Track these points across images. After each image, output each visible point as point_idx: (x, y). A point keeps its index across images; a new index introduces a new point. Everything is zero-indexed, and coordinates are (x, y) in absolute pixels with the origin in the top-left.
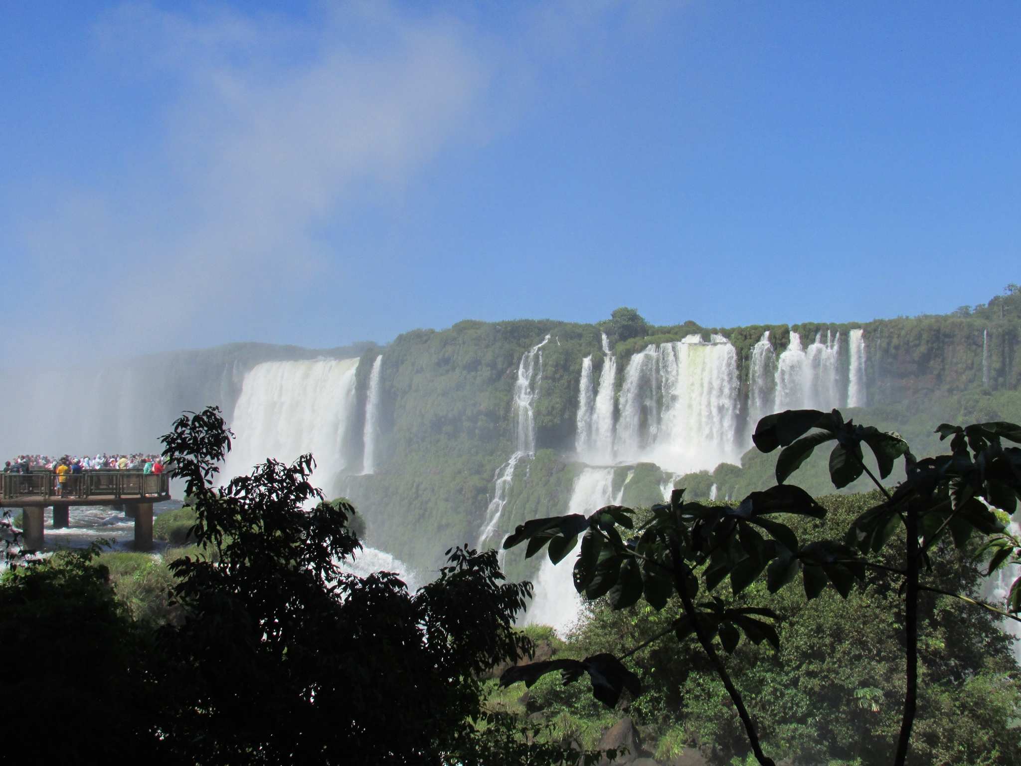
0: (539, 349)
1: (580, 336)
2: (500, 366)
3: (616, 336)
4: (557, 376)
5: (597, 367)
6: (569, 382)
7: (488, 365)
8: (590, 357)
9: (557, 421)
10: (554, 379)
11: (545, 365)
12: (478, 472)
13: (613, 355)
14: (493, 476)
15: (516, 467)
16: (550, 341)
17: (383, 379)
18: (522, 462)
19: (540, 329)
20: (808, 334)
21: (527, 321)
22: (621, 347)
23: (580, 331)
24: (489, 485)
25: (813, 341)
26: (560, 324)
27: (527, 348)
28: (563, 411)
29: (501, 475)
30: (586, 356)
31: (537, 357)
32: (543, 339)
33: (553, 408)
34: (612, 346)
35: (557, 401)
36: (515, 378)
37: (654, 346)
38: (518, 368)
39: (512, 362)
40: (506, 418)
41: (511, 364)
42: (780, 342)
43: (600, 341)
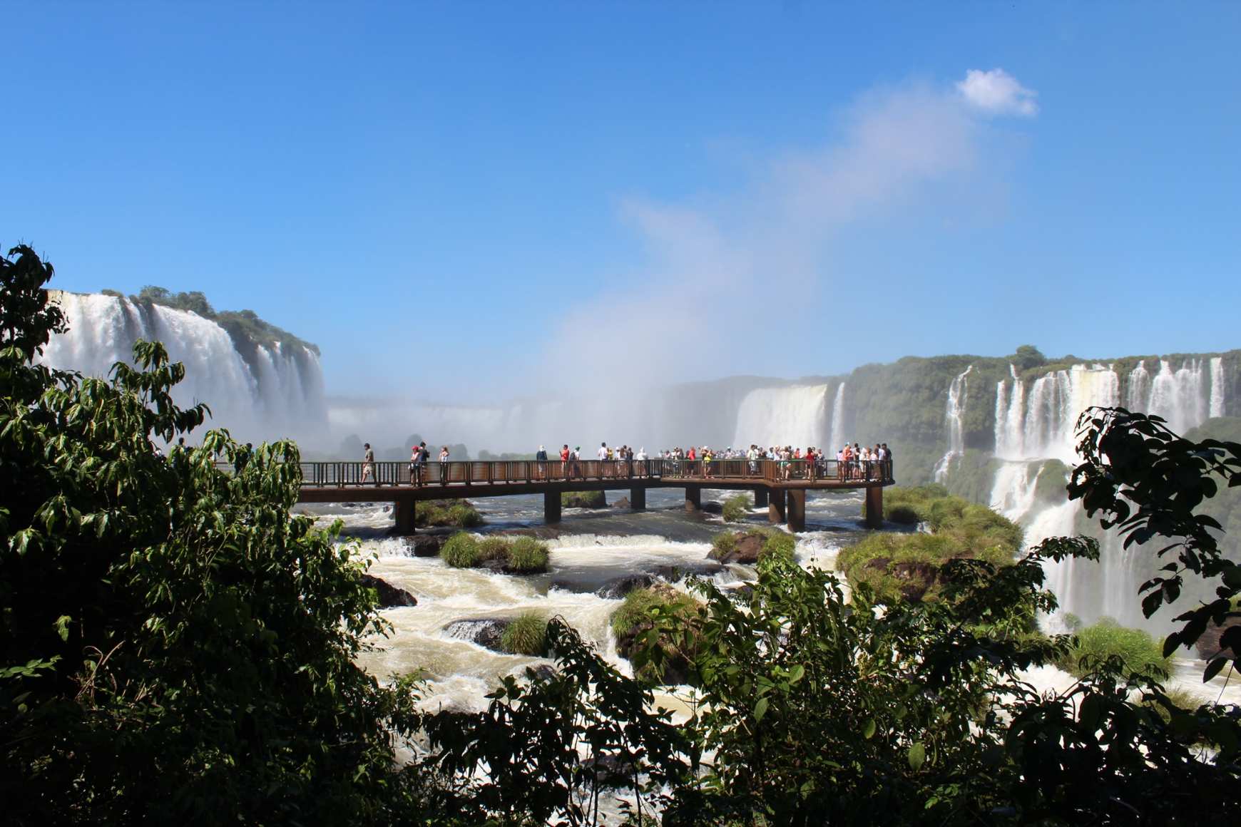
0: (964, 376)
1: (994, 366)
2: (935, 389)
3: (1021, 366)
4: (979, 395)
5: (1009, 389)
6: (988, 400)
7: (927, 388)
8: (1003, 382)
9: (980, 428)
10: (977, 398)
11: (970, 387)
12: (922, 466)
13: (1019, 380)
14: (932, 468)
15: (950, 462)
16: (972, 370)
17: (845, 399)
18: (954, 459)
19: (963, 362)
20: (1177, 362)
21: (954, 356)
22: (1027, 374)
23: (994, 362)
24: (931, 475)
25: (1180, 367)
26: (978, 358)
27: (956, 375)
28: (985, 420)
29: (939, 467)
30: (1000, 380)
31: (963, 382)
32: (966, 369)
33: (976, 419)
34: (1018, 373)
35: (979, 414)
36: (947, 397)
37: (1052, 373)
38: (949, 390)
39: (944, 385)
40: (941, 426)
41: (943, 387)
42: (1153, 367)
43: (1009, 371)
